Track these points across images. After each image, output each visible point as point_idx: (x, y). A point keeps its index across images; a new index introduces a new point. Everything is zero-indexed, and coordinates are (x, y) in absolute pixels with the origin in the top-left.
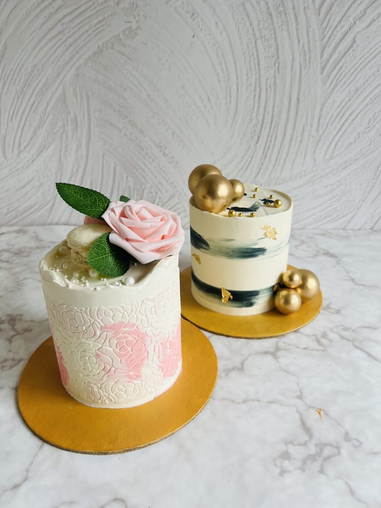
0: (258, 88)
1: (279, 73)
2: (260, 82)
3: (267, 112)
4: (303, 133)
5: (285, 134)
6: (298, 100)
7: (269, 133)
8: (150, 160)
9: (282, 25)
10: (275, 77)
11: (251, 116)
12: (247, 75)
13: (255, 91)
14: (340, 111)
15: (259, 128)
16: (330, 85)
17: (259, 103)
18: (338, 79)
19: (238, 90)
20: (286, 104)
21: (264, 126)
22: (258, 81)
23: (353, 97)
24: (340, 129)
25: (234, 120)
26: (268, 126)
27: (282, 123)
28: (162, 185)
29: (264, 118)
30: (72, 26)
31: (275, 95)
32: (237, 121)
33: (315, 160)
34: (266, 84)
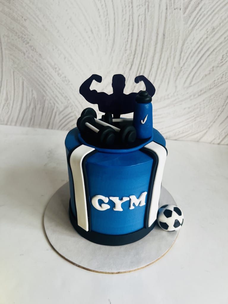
0: (131, 23)
1: (148, 11)
2: (132, 18)
3: (138, 44)
4: (167, 64)
5: (152, 64)
6: (164, 35)
7: (140, 61)
8: (48, 78)
10: (145, 14)
11: (126, 47)
12: (123, 11)
13: (129, 26)
14: (199, 47)
15: (132, 57)
16: (191, 24)
17: (132, 36)
18: (198, 18)
19: (115, 23)
20: (154, 38)
21: (136, 56)
22: (131, 17)
23: (209, 35)
24: (198, 62)
25: (112, 50)
26: (139, 56)
27: (151, 54)
28: (58, 98)
29: (136, 49)
31: (145, 30)
32: (114, 50)
33: (176, 87)
34: (138, 20)
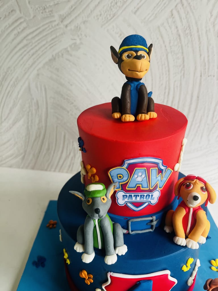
9: (188, 43)
30: (34, 41)
